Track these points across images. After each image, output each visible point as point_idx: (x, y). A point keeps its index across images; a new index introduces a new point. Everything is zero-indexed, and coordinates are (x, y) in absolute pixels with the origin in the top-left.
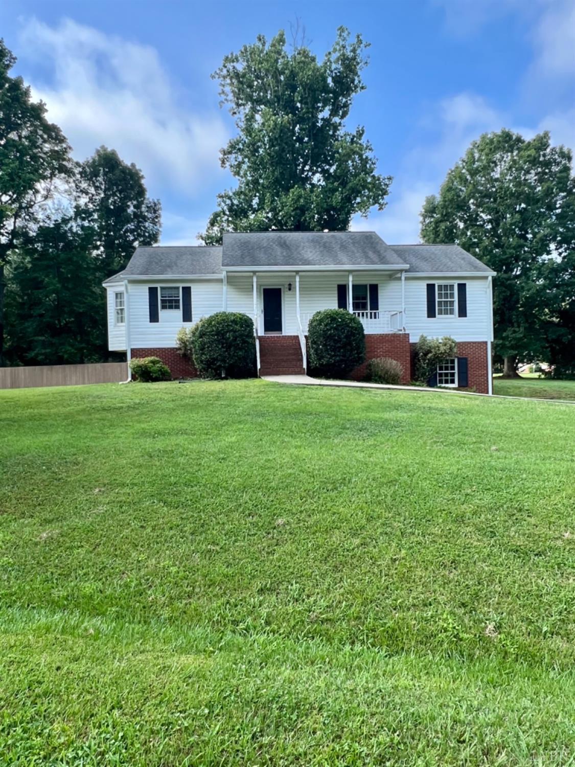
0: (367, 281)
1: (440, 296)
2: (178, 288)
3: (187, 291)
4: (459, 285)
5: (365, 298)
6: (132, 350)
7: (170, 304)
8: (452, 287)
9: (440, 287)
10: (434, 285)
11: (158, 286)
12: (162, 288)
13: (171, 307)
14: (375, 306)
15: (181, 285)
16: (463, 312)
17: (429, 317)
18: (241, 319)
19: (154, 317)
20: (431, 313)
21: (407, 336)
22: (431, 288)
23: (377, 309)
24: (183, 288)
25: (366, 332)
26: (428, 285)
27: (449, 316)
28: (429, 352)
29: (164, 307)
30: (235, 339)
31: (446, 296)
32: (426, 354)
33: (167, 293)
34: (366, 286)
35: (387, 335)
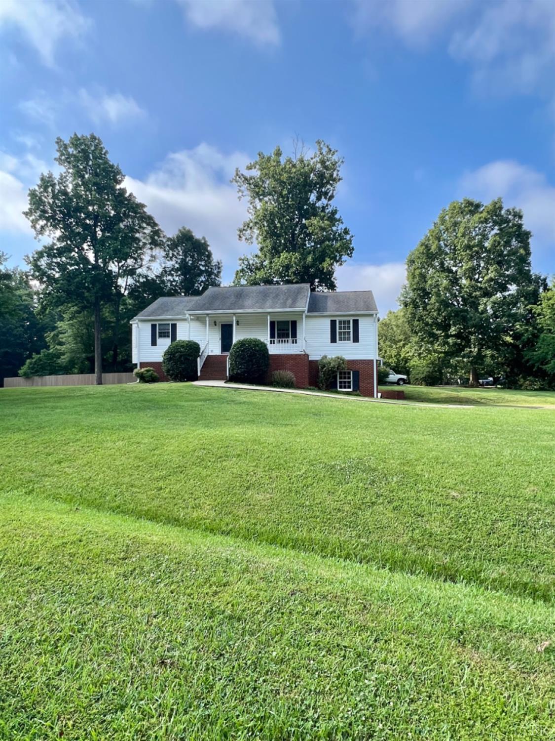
0: (291, 318)
1: (340, 328)
2: (169, 324)
3: (174, 326)
4: (354, 320)
5: (288, 330)
6: (141, 363)
7: (163, 335)
8: (349, 322)
9: (340, 322)
10: (335, 321)
11: (157, 323)
12: (159, 325)
13: (165, 337)
14: (294, 335)
15: (171, 323)
16: (356, 339)
17: (332, 342)
18: (187, 344)
19: (154, 343)
20: (333, 340)
21: (308, 356)
22: (333, 323)
23: (296, 337)
24: (172, 324)
25: (270, 353)
26: (331, 321)
27: (347, 342)
28: (324, 366)
29: (160, 336)
30: (181, 356)
31: (344, 328)
32: (322, 368)
33: (162, 327)
34: (288, 322)
35: (292, 355)
